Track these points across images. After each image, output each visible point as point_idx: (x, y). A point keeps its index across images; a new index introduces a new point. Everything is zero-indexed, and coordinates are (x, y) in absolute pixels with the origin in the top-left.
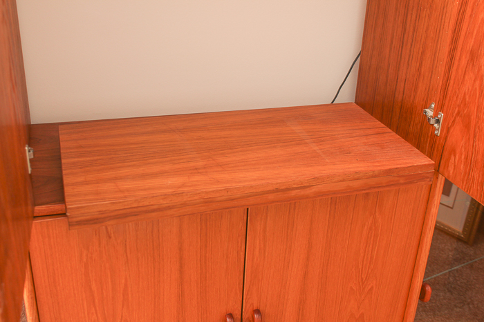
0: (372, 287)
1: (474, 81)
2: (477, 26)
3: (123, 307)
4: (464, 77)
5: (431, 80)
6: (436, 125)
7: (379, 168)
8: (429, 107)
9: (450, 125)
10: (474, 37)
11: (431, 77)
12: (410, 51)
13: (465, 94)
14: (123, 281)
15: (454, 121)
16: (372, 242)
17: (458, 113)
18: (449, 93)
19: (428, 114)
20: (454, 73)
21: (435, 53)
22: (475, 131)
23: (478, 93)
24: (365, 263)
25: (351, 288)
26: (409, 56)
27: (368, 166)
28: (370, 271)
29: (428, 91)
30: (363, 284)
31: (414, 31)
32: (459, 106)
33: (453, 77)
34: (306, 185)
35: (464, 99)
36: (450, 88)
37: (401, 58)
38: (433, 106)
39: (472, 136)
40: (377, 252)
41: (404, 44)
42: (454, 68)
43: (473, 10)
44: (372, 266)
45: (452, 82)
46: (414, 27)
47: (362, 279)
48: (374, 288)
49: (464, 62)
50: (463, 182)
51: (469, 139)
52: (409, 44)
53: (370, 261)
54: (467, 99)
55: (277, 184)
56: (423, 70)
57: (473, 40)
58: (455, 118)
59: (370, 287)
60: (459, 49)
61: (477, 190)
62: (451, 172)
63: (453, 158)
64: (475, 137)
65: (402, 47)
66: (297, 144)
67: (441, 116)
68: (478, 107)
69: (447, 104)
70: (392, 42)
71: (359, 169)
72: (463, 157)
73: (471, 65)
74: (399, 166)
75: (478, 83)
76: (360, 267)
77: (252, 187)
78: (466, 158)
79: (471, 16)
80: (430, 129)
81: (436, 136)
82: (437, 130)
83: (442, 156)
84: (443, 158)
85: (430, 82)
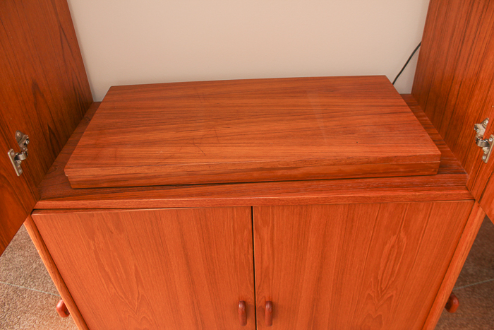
0: (392, 296)
3: (138, 286)
5: (489, 90)
6: (485, 149)
7: (376, 155)
8: (482, 123)
11: (490, 87)
12: (471, 49)
14: (133, 267)
16: (394, 258)
19: (478, 131)
24: (385, 275)
25: (369, 294)
26: (469, 56)
27: (365, 152)
28: (390, 282)
29: (485, 102)
30: (382, 292)
31: (478, 24)
34: (292, 166)
37: (460, 56)
38: (487, 122)
40: (400, 267)
41: (466, 38)
44: (393, 279)
46: (480, 20)
47: (381, 288)
48: (394, 297)
52: (471, 41)
53: (391, 275)
55: (261, 163)
56: (481, 77)
59: (389, 295)
65: (463, 43)
66: (305, 119)
67: (492, 139)
70: (453, 35)
74: (399, 154)
76: (380, 278)
77: (234, 164)
80: (478, 152)
81: (483, 162)
82: (485, 155)
83: (486, 187)
84: (487, 189)
85: (488, 93)
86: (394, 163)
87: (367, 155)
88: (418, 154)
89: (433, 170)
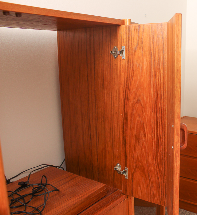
1: (141, 149)
2: (136, 124)
4: (135, 149)
6: (124, 174)
8: (116, 165)
9: (133, 172)
10: (135, 129)
11: (113, 151)
13: (137, 156)
15: (135, 171)
17: (136, 166)
18: (128, 157)
19: (117, 169)
20: (128, 148)
21: (113, 139)
22: (148, 172)
23: (145, 155)
27: (78, 199)
29: (113, 158)
32: (136, 162)
33: (128, 150)
35: (138, 158)
36: (128, 155)
37: (91, 144)
38: (119, 164)
39: (147, 176)
42: (128, 145)
43: (131, 117)
45: (128, 152)
49: (133, 141)
50: (148, 198)
51: (146, 177)
54: (140, 159)
56: (107, 148)
57: (135, 131)
58: (135, 169)
60: (128, 136)
61: (158, 199)
62: (140, 194)
63: (139, 188)
64: (149, 175)
65: (91, 138)
67: (126, 169)
68: (147, 161)
69: (128, 163)
71: (75, 202)
72: (145, 186)
73: (137, 142)
75: (143, 150)
78: (147, 186)
79: (131, 120)
80: (122, 177)
81: (126, 179)
82: (126, 176)
83: (132, 188)
84: (133, 189)
85: (113, 154)
86: (91, 197)
87: (80, 199)
88: (98, 189)
89: (105, 193)
